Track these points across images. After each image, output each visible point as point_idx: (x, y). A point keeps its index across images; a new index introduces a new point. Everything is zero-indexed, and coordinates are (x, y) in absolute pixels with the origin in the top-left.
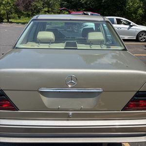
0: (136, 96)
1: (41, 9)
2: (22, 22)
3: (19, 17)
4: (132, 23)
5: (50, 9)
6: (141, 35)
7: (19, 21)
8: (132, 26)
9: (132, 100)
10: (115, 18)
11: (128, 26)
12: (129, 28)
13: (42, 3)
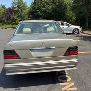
0: (68, 49)
1: (17, 19)
2: (5, 27)
3: (3, 25)
4: (70, 25)
5: (22, 19)
6: (75, 31)
7: (3, 27)
8: (69, 26)
9: (67, 51)
10: (60, 22)
11: (67, 26)
12: (68, 27)
13: (17, 16)
